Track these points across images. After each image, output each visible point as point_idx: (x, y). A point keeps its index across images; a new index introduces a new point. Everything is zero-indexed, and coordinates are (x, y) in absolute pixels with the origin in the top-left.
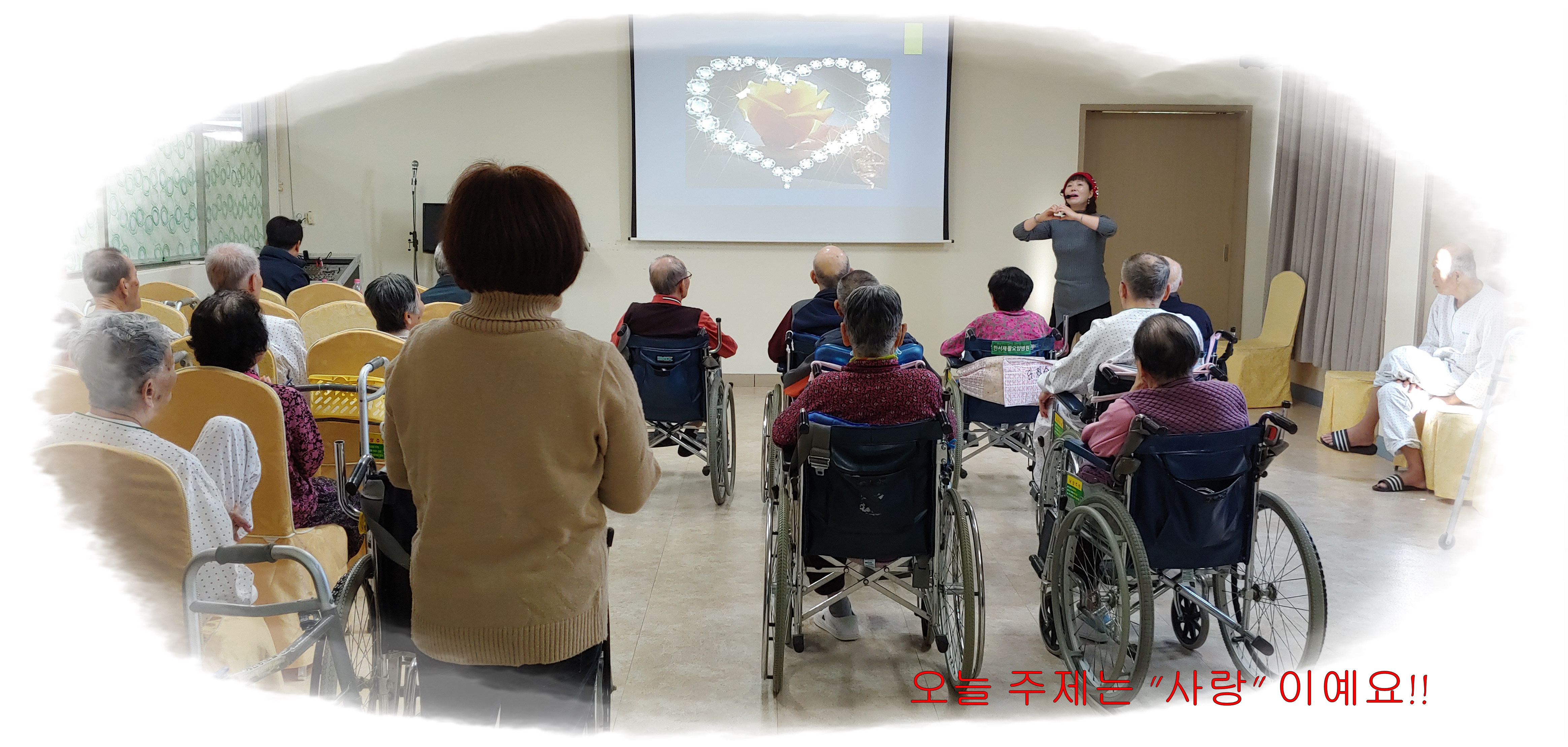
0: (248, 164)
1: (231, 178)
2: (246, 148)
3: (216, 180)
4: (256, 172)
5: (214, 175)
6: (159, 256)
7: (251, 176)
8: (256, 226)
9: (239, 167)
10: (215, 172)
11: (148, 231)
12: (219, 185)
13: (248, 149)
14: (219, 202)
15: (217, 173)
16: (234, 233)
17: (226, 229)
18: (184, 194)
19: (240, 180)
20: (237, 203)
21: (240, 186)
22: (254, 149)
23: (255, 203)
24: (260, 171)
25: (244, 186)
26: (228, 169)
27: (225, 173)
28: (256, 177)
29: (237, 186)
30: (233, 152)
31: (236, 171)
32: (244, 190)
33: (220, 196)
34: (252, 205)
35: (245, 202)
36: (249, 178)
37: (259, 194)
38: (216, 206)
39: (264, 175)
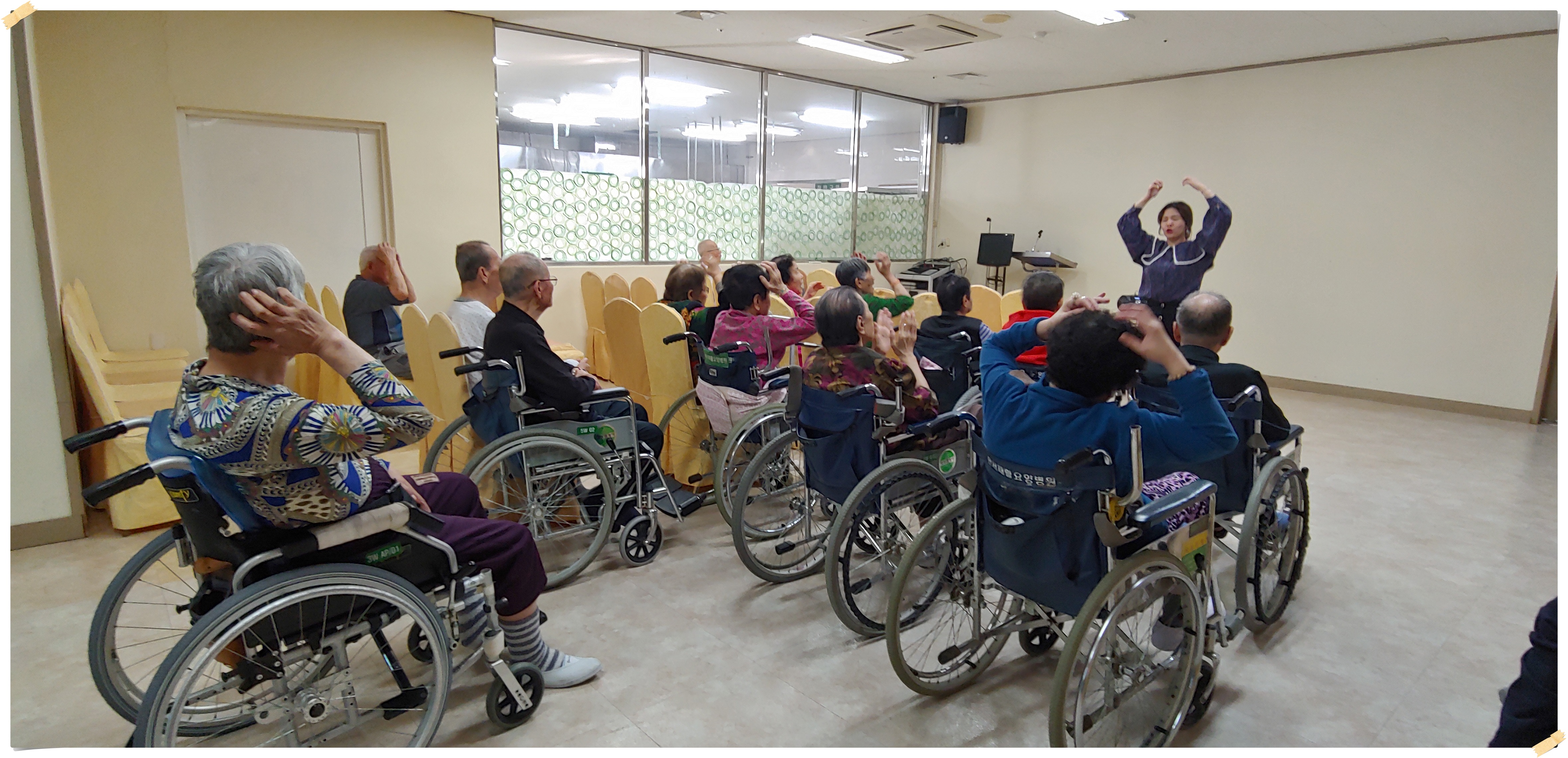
0: (910, 209)
2: (909, 201)
3: (873, 218)
4: (918, 215)
5: (872, 215)
6: (812, 256)
9: (900, 211)
10: (873, 213)
11: (804, 243)
12: (876, 221)
14: (875, 230)
16: (890, 249)
17: (881, 246)
18: (840, 225)
19: (900, 219)
20: (895, 232)
21: (899, 222)
23: (915, 233)
24: (923, 214)
25: (904, 223)
26: (888, 212)
27: (884, 215)
28: (918, 218)
30: (894, 203)
31: (896, 214)
32: (904, 225)
33: (877, 227)
34: (912, 234)
35: (904, 232)
36: (911, 218)
37: (920, 228)
38: (873, 233)
39: (926, 217)
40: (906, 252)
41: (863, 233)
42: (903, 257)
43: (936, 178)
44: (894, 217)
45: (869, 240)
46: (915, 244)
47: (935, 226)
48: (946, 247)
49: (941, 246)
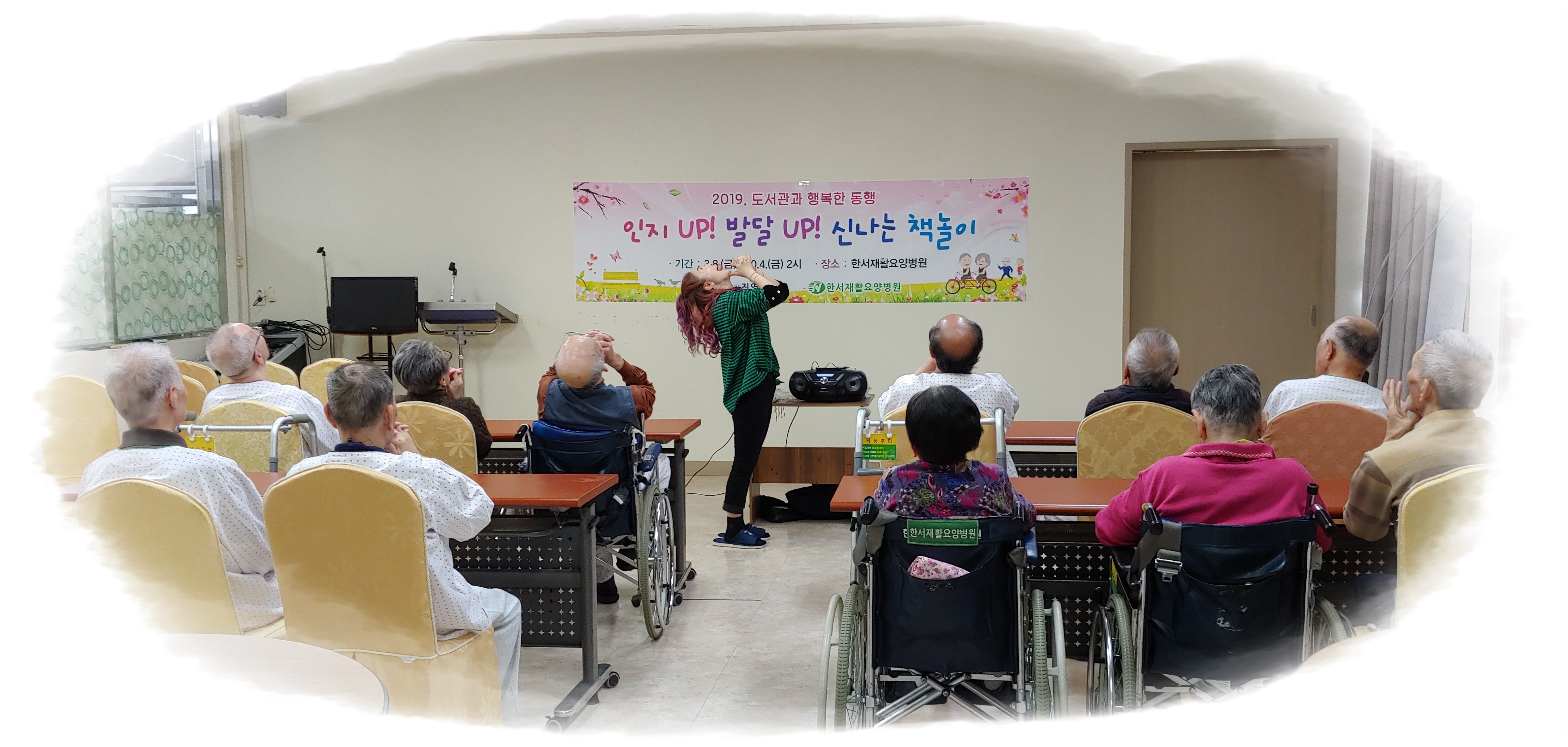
0: (195, 238)
1: (165, 254)
2: (192, 221)
3: (139, 258)
4: (208, 246)
5: (135, 251)
7: (199, 251)
8: (208, 306)
9: (179, 242)
10: (137, 247)
12: (144, 264)
13: (195, 223)
14: (144, 280)
15: (141, 248)
17: (157, 310)
18: (86, 273)
19: (181, 257)
20: (176, 280)
21: (180, 262)
22: (205, 221)
23: (206, 281)
24: (216, 246)
25: (188, 262)
26: (161, 243)
27: (155, 250)
28: (209, 252)
29: (175, 262)
30: (169, 226)
31: (175, 246)
32: (189, 267)
33: (145, 273)
34: (201, 282)
35: (189, 278)
36: (197, 253)
37: (213, 270)
38: (140, 285)
39: (221, 251)
40: (195, 320)
41: (126, 288)
42: (191, 327)
43: (234, 177)
44: (171, 253)
45: (137, 299)
46: (207, 300)
47: (240, 267)
48: (268, 304)
49: (260, 303)
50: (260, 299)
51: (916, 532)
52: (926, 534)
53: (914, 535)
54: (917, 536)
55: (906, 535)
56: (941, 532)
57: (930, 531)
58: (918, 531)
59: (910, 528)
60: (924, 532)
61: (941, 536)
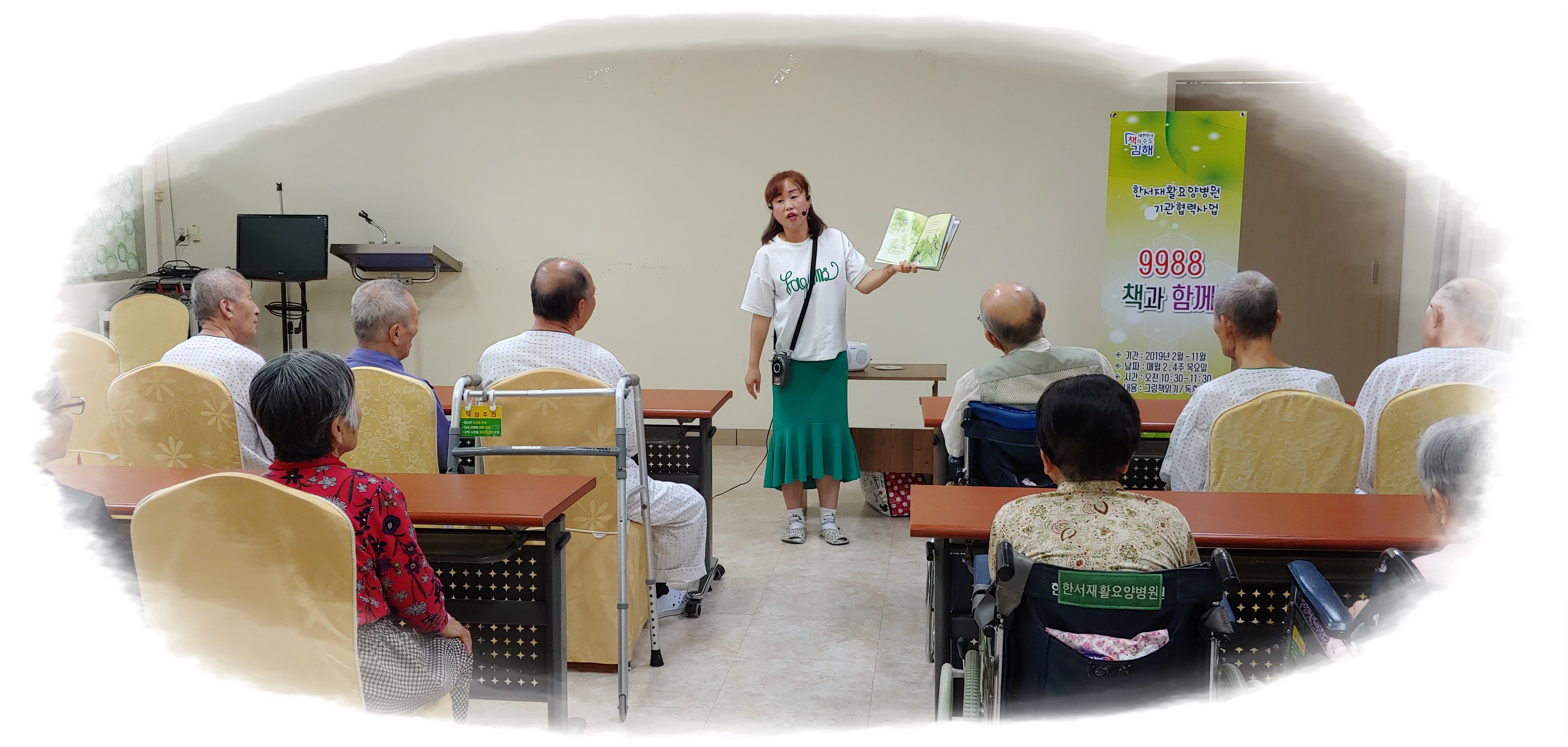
8: (122, 245)
28: (124, 185)
37: (128, 205)
39: (137, 183)
46: (120, 239)
47: (159, 201)
48: (192, 244)
49: (182, 243)
50: (182, 239)
51: (1072, 588)
52: (1086, 591)
53: (1068, 591)
54: (1073, 593)
55: (1056, 592)
56: (1109, 590)
57: (1092, 588)
58: (1075, 588)
59: (1062, 582)
60: (1083, 589)
61: (1108, 595)
